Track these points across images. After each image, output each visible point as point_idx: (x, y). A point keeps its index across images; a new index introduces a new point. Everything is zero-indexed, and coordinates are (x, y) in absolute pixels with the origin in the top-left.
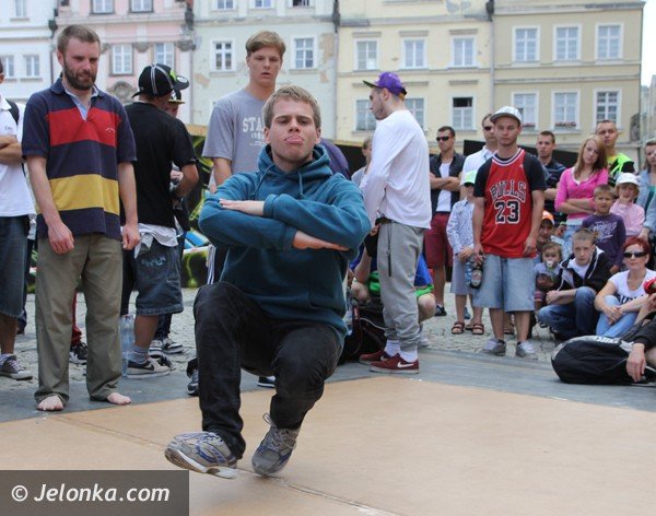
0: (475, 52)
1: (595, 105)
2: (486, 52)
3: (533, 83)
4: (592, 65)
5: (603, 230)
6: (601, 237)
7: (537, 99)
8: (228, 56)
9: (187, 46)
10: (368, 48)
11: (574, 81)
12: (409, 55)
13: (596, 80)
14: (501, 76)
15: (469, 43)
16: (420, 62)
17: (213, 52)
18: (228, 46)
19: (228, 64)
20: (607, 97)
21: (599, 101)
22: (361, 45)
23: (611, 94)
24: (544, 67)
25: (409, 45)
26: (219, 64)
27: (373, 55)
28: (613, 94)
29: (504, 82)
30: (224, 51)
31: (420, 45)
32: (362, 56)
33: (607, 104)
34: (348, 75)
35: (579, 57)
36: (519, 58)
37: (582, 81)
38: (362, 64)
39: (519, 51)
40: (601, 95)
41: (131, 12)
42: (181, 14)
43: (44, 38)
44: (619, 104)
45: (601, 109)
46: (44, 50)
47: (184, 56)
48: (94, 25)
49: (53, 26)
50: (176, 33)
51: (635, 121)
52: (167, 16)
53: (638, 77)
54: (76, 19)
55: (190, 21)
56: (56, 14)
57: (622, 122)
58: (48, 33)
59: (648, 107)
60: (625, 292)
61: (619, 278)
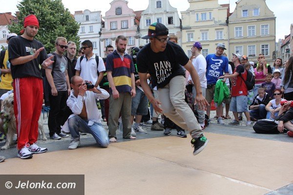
0: (223, 35)
1: (261, 49)
2: (227, 35)
3: (241, 43)
4: (260, 37)
5: (268, 87)
7: (243, 48)
9: (138, 37)
10: (190, 35)
11: (254, 42)
12: (203, 36)
14: (231, 41)
15: (221, 32)
16: (206, 39)
21: (262, 48)
22: (189, 34)
23: (266, 45)
24: (244, 38)
25: (203, 34)
26: (147, 42)
27: (192, 37)
28: (267, 46)
29: (232, 43)
31: (206, 33)
32: (189, 38)
33: (265, 49)
34: (185, 43)
35: (255, 35)
36: (237, 36)
37: (257, 42)
38: (189, 40)
39: (237, 34)
40: (263, 46)
41: (122, 28)
42: (136, 28)
43: (98, 37)
44: (269, 48)
45: (263, 50)
46: (97, 40)
47: (137, 40)
48: (111, 33)
49: (100, 33)
50: (135, 34)
51: (274, 53)
52: (132, 29)
53: (275, 40)
54: (107, 31)
55: (139, 30)
56: (101, 30)
57: (270, 54)
58: (99, 35)
59: (278, 49)
60: (275, 105)
61: (273, 101)
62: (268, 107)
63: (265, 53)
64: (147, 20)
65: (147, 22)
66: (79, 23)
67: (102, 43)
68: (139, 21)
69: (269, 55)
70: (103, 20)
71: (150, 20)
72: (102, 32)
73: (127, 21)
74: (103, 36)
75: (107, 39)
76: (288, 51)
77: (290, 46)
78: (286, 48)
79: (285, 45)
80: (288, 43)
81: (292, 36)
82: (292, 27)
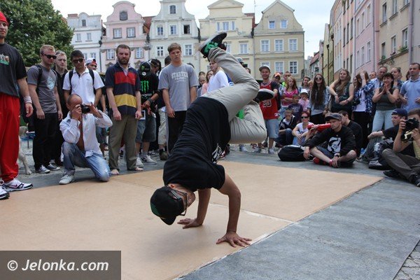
0: (248, 49)
2: (252, 48)
3: (268, 59)
4: (288, 53)
5: (295, 109)
8: (162, 51)
9: (148, 48)
11: (282, 58)
13: (289, 58)
14: (257, 57)
15: (246, 46)
17: (157, 50)
18: (162, 48)
19: (162, 54)
20: (293, 64)
21: (290, 65)
24: (272, 53)
26: (159, 54)
28: (295, 63)
29: (258, 59)
30: (160, 50)
31: (229, 46)
33: (293, 66)
35: (283, 50)
36: (263, 50)
37: (285, 58)
39: (263, 48)
40: (291, 63)
41: (127, 37)
42: (145, 37)
43: (97, 47)
44: (297, 66)
45: (291, 68)
46: (97, 51)
47: (147, 52)
48: (115, 42)
49: (100, 43)
50: (144, 44)
51: (303, 72)
52: (140, 38)
53: (303, 57)
54: (108, 40)
55: (148, 40)
56: (101, 39)
57: (299, 72)
58: (99, 45)
59: (307, 67)
60: (302, 130)
61: (299, 125)
62: (295, 132)
63: (293, 71)
64: (159, 28)
65: (159, 31)
66: (72, 29)
67: (103, 55)
68: (149, 29)
69: (297, 73)
70: (105, 26)
71: (162, 28)
72: (103, 41)
73: (135, 28)
74: (104, 47)
75: (109, 50)
76: (317, 69)
77: (319, 65)
78: (315, 66)
79: (314, 63)
80: (317, 61)
81: (321, 53)
82: (322, 43)
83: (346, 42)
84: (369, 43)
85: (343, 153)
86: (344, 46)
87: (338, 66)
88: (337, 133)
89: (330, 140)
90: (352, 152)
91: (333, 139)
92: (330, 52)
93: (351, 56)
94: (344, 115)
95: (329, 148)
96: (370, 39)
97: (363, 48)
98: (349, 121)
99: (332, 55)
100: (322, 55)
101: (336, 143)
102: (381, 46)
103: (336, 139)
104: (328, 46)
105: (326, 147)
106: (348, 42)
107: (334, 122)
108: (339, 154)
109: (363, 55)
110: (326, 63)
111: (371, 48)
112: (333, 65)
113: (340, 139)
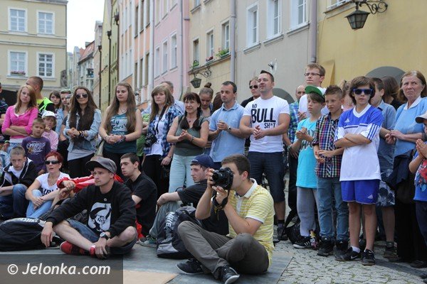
1: (38, 62)
5: (36, 147)
6: (34, 151)
11: (23, 45)
13: (37, 46)
20: (46, 58)
21: (40, 59)
23: (48, 56)
24: (2, 33)
28: (49, 56)
33: (45, 62)
35: (26, 30)
37: (29, 45)
40: (43, 56)
44: (53, 63)
45: (42, 65)
51: (64, 74)
53: (65, 47)
57: (56, 74)
59: (72, 66)
61: (42, 179)
63: (45, 72)
69: (53, 76)
76: (90, 72)
77: (94, 64)
78: (88, 66)
79: (85, 60)
80: (90, 57)
81: (97, 44)
82: (100, 27)
83: (139, 31)
84: (175, 37)
85: (116, 231)
86: (136, 37)
87: (126, 70)
88: (106, 195)
89: (93, 208)
90: (130, 231)
91: (97, 205)
92: (113, 44)
93: (148, 55)
94: (133, 161)
95: (91, 223)
96: (177, 31)
97: (166, 44)
98: (137, 174)
99: (115, 50)
100: (100, 48)
101: (103, 213)
102: (192, 44)
103: (102, 205)
104: (109, 34)
105: (86, 222)
106: (142, 32)
107: (100, 173)
108: (108, 234)
109: (166, 56)
110: (105, 62)
111: (178, 45)
112: (117, 68)
113: (109, 206)
